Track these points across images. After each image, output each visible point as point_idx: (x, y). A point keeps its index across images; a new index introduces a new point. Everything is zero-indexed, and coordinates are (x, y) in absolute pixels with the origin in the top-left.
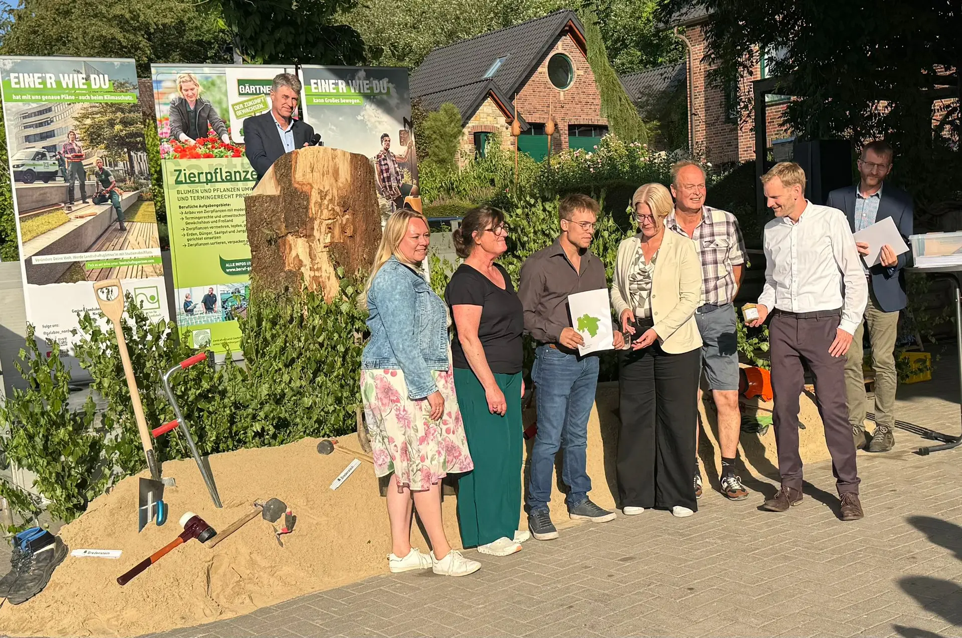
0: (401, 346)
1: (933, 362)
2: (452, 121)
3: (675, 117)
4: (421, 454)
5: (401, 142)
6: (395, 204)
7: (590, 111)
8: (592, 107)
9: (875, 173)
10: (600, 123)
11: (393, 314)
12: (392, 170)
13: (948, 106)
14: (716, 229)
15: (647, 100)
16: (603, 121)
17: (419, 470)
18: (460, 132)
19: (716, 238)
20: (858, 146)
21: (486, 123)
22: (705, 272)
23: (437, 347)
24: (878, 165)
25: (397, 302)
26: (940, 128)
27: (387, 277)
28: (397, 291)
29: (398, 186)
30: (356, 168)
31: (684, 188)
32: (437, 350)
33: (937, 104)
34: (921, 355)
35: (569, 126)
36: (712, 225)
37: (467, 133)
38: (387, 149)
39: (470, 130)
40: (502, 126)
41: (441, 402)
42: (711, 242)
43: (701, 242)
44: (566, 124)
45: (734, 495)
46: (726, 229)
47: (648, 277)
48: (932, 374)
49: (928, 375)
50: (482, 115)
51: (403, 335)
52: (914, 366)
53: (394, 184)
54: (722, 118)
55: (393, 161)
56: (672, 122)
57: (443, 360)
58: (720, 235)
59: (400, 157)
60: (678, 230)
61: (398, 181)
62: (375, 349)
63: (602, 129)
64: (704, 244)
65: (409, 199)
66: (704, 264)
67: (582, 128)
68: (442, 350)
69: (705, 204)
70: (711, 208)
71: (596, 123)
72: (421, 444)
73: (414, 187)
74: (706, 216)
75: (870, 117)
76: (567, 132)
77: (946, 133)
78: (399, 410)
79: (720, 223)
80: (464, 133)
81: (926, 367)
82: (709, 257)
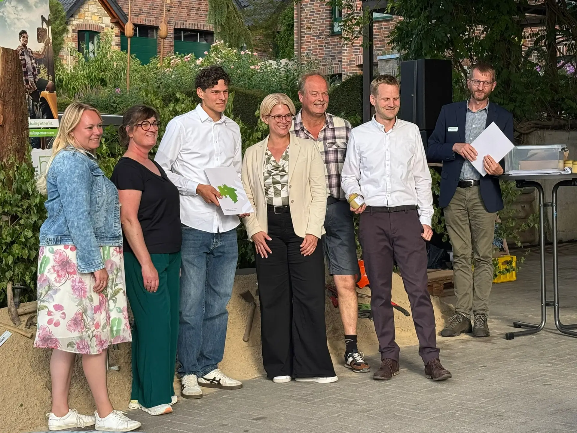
0: (76, 224)
1: (518, 265)
2: (57, 18)
3: (282, 28)
4: (95, 322)
5: (38, 39)
6: (31, 98)
7: (196, 16)
8: (199, 12)
9: (481, 89)
10: (206, 29)
11: (71, 195)
12: (29, 65)
13: (536, 34)
14: (337, 133)
15: (255, 10)
16: (208, 26)
17: (94, 336)
18: (65, 30)
19: (337, 140)
20: (457, 66)
21: (90, 22)
22: (329, 169)
23: (112, 225)
24: (484, 82)
25: (75, 185)
26: (529, 53)
27: (66, 162)
28: (75, 174)
29: (35, 81)
30: (7, 62)
31: (310, 95)
32: (111, 228)
33: (527, 31)
34: (508, 258)
35: (175, 29)
36: (333, 129)
37: (71, 31)
38: (24, 45)
39: (73, 28)
40: (107, 26)
41: (106, 277)
42: (334, 144)
43: (325, 144)
44: (172, 28)
45: (359, 367)
46: (345, 133)
47: (283, 170)
48: (517, 275)
49: (512, 276)
50: (86, 14)
51: (79, 214)
52: (502, 267)
53: (31, 79)
54: (327, 31)
55: (30, 57)
56: (278, 32)
57: (117, 237)
58: (340, 138)
59: (38, 54)
60: (305, 132)
61: (35, 76)
62: (56, 226)
63: (207, 35)
64: (328, 145)
65: (45, 93)
66: (327, 162)
67: (189, 33)
68: (116, 228)
69: (327, 112)
70: (332, 115)
71: (202, 28)
72: (95, 313)
73: (50, 82)
74: (329, 121)
75: (469, 40)
76: (172, 36)
77: (533, 58)
78: (75, 281)
79: (339, 128)
80: (68, 30)
81: (512, 268)
82: (332, 157)
